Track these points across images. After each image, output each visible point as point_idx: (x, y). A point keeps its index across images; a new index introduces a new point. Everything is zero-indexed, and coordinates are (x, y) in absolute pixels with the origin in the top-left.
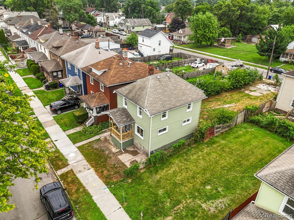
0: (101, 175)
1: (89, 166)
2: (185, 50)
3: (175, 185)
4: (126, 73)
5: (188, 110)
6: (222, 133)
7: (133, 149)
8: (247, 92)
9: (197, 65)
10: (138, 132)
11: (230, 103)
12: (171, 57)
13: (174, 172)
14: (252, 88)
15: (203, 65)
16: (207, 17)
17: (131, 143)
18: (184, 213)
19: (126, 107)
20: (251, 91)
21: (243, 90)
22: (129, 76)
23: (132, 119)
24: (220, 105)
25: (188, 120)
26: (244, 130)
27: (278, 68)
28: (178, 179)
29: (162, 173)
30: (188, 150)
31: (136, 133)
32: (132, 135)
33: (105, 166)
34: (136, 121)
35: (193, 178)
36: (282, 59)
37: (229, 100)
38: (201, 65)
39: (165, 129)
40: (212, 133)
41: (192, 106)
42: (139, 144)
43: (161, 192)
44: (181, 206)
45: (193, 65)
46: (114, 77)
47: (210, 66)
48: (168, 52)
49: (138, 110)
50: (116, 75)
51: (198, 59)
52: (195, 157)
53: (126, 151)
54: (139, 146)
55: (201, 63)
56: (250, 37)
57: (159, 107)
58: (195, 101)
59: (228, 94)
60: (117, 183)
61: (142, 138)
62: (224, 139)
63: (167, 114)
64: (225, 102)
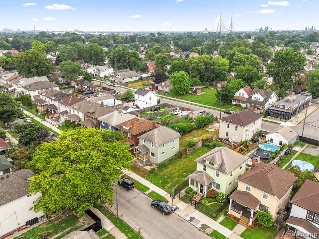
0: (139, 175)
1: (133, 172)
2: (168, 99)
3: (171, 174)
4: (141, 127)
5: (173, 143)
6: (191, 153)
7: (150, 164)
8: (207, 129)
9: (177, 112)
10: (152, 155)
11: (197, 137)
12: (159, 108)
13: (170, 170)
14: (210, 127)
15: (181, 112)
16: (181, 75)
17: (148, 161)
18: (175, 182)
19: (145, 144)
20: (209, 128)
21: (205, 128)
22: (143, 129)
23: (148, 150)
24: (191, 138)
25: (174, 148)
26: (202, 150)
27: (229, 111)
28: (172, 172)
29: (165, 171)
30: (176, 161)
31: (151, 156)
32: (149, 157)
33: (139, 171)
34: (150, 150)
35: (178, 171)
36: (233, 103)
37: (196, 135)
38: (180, 112)
39: (164, 153)
40: (186, 153)
41: (175, 141)
42: (152, 161)
43: (166, 177)
44: (174, 180)
45: (175, 113)
46: (136, 130)
47: (185, 113)
48: (156, 103)
49: (152, 145)
50: (137, 128)
51: (178, 108)
52: (179, 164)
53: (147, 165)
54: (153, 162)
55: (179, 111)
56: (216, 83)
57: (161, 143)
58: (176, 138)
59: (196, 132)
60: (147, 176)
61: (154, 158)
62: (192, 155)
63: (164, 145)
64: (194, 137)
